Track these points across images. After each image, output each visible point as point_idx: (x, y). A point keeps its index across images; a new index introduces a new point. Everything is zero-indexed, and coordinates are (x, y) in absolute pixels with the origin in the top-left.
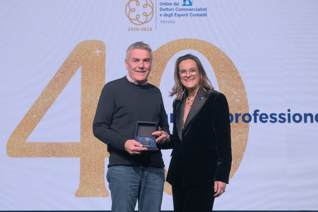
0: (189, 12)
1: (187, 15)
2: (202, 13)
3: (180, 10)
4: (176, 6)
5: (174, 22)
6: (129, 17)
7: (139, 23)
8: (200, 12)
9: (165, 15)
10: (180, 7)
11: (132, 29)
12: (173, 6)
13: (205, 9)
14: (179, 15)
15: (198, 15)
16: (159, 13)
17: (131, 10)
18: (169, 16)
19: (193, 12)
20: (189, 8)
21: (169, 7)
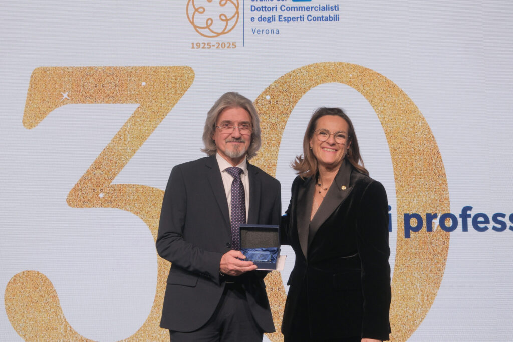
0: (305, 13)
1: (302, 18)
2: (330, 14)
3: (289, 9)
4: (281, 2)
5: (278, 32)
6: (192, 23)
7: (213, 34)
8: (326, 13)
9: (261, 19)
10: (289, 3)
11: (199, 45)
12: (274, 3)
13: (336, 8)
14: (287, 19)
15: (321, 18)
16: (249, 14)
17: (196, 10)
18: (269, 21)
19: (314, 13)
20: (305, 4)
21: (268, 4)
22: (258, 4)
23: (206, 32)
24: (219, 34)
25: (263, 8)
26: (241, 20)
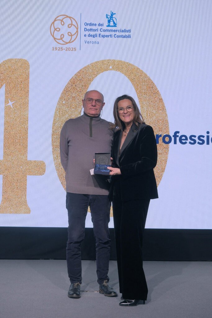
0: (113, 33)
1: (111, 36)
2: (126, 34)
3: (105, 31)
4: (100, 27)
5: (98, 43)
6: (53, 36)
7: (64, 43)
9: (90, 35)
10: (105, 27)
11: (56, 49)
12: (97, 27)
13: (129, 31)
15: (122, 36)
16: (84, 33)
18: (94, 37)
19: (118, 34)
20: (114, 28)
21: (94, 27)
22: (88, 27)
23: (61, 42)
24: (67, 43)
25: (91, 30)
26: (79, 35)
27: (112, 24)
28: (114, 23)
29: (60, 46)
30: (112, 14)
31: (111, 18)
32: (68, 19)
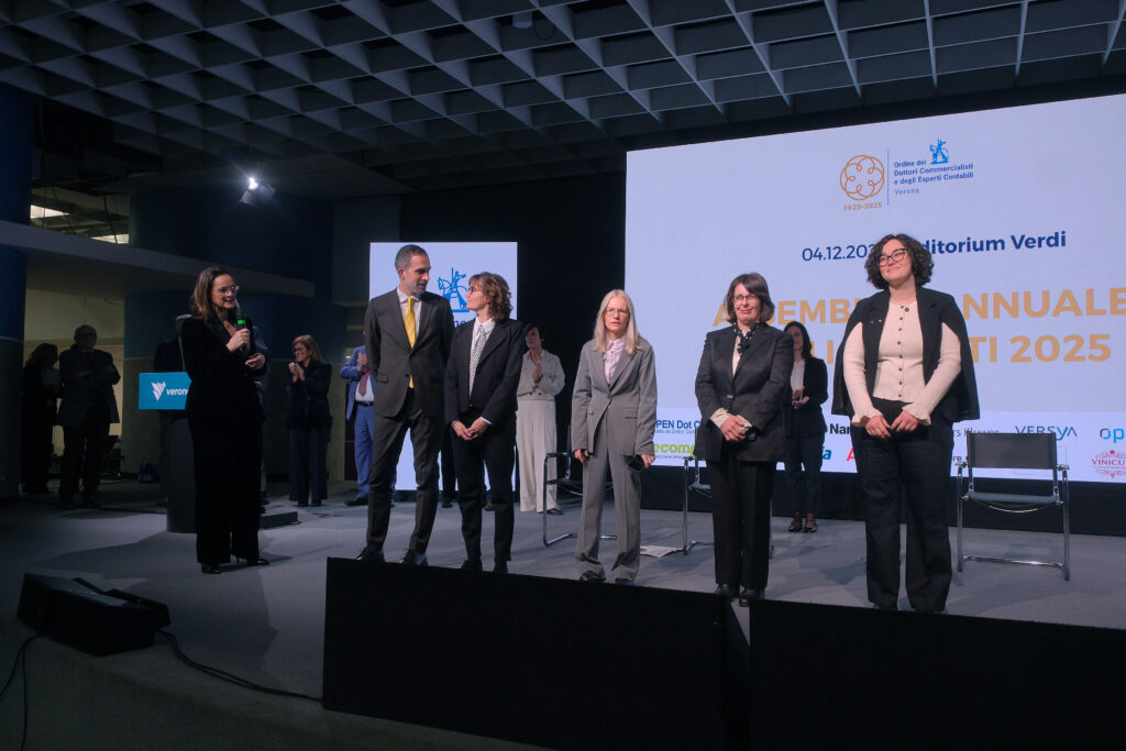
0: (943, 173)
1: (939, 178)
2: (965, 172)
3: (928, 171)
4: (921, 166)
5: (918, 191)
6: (845, 190)
7: (860, 197)
8: (961, 172)
9: (903, 181)
10: (928, 166)
11: (850, 208)
12: (915, 167)
13: (971, 166)
14: (926, 180)
15: (957, 176)
16: (893, 178)
17: (848, 179)
18: (910, 182)
19: (950, 173)
20: (943, 166)
21: (910, 168)
22: (901, 169)
23: (856, 196)
24: (867, 197)
25: (905, 172)
26: (886, 183)
27: (940, 158)
28: (944, 157)
29: (856, 203)
30: (940, 144)
31: (938, 151)
32: (869, 161)
